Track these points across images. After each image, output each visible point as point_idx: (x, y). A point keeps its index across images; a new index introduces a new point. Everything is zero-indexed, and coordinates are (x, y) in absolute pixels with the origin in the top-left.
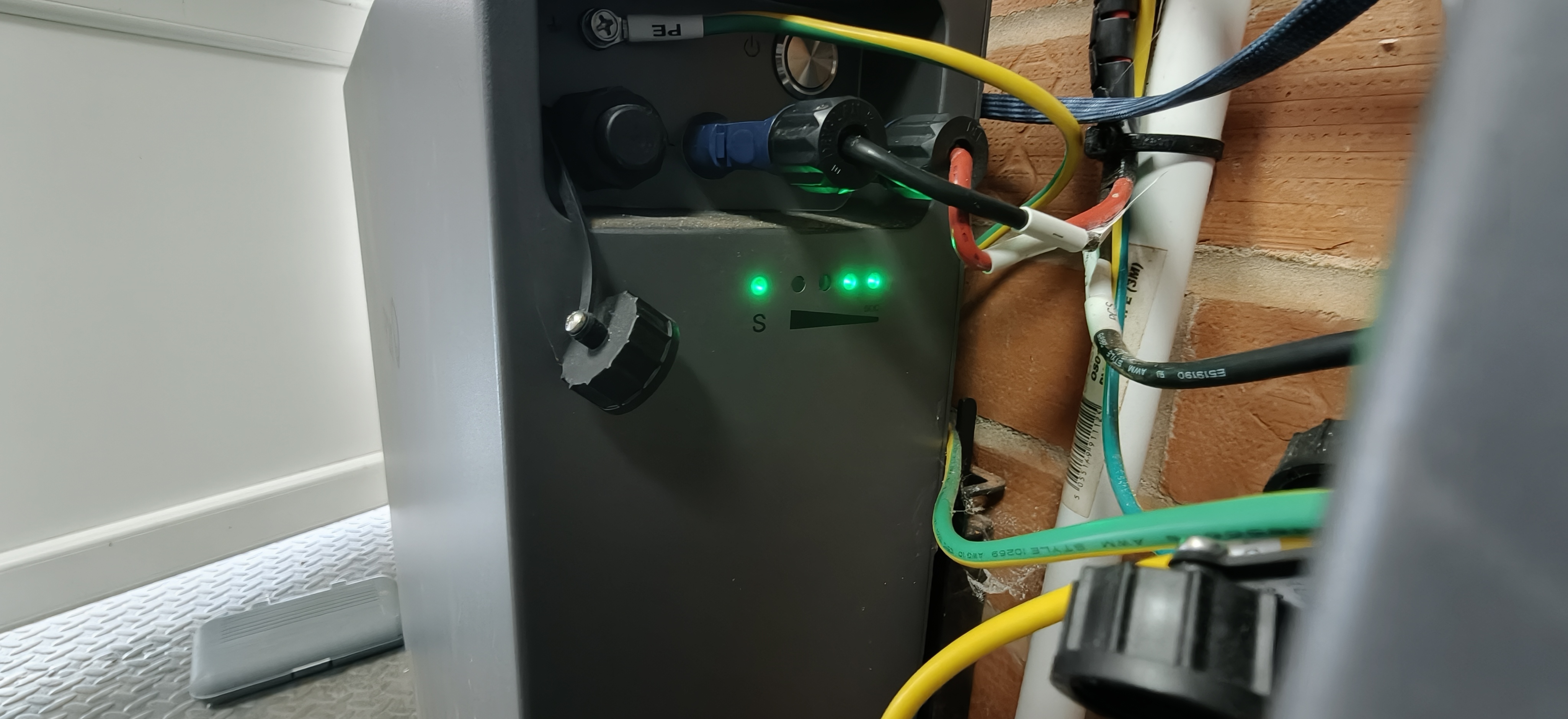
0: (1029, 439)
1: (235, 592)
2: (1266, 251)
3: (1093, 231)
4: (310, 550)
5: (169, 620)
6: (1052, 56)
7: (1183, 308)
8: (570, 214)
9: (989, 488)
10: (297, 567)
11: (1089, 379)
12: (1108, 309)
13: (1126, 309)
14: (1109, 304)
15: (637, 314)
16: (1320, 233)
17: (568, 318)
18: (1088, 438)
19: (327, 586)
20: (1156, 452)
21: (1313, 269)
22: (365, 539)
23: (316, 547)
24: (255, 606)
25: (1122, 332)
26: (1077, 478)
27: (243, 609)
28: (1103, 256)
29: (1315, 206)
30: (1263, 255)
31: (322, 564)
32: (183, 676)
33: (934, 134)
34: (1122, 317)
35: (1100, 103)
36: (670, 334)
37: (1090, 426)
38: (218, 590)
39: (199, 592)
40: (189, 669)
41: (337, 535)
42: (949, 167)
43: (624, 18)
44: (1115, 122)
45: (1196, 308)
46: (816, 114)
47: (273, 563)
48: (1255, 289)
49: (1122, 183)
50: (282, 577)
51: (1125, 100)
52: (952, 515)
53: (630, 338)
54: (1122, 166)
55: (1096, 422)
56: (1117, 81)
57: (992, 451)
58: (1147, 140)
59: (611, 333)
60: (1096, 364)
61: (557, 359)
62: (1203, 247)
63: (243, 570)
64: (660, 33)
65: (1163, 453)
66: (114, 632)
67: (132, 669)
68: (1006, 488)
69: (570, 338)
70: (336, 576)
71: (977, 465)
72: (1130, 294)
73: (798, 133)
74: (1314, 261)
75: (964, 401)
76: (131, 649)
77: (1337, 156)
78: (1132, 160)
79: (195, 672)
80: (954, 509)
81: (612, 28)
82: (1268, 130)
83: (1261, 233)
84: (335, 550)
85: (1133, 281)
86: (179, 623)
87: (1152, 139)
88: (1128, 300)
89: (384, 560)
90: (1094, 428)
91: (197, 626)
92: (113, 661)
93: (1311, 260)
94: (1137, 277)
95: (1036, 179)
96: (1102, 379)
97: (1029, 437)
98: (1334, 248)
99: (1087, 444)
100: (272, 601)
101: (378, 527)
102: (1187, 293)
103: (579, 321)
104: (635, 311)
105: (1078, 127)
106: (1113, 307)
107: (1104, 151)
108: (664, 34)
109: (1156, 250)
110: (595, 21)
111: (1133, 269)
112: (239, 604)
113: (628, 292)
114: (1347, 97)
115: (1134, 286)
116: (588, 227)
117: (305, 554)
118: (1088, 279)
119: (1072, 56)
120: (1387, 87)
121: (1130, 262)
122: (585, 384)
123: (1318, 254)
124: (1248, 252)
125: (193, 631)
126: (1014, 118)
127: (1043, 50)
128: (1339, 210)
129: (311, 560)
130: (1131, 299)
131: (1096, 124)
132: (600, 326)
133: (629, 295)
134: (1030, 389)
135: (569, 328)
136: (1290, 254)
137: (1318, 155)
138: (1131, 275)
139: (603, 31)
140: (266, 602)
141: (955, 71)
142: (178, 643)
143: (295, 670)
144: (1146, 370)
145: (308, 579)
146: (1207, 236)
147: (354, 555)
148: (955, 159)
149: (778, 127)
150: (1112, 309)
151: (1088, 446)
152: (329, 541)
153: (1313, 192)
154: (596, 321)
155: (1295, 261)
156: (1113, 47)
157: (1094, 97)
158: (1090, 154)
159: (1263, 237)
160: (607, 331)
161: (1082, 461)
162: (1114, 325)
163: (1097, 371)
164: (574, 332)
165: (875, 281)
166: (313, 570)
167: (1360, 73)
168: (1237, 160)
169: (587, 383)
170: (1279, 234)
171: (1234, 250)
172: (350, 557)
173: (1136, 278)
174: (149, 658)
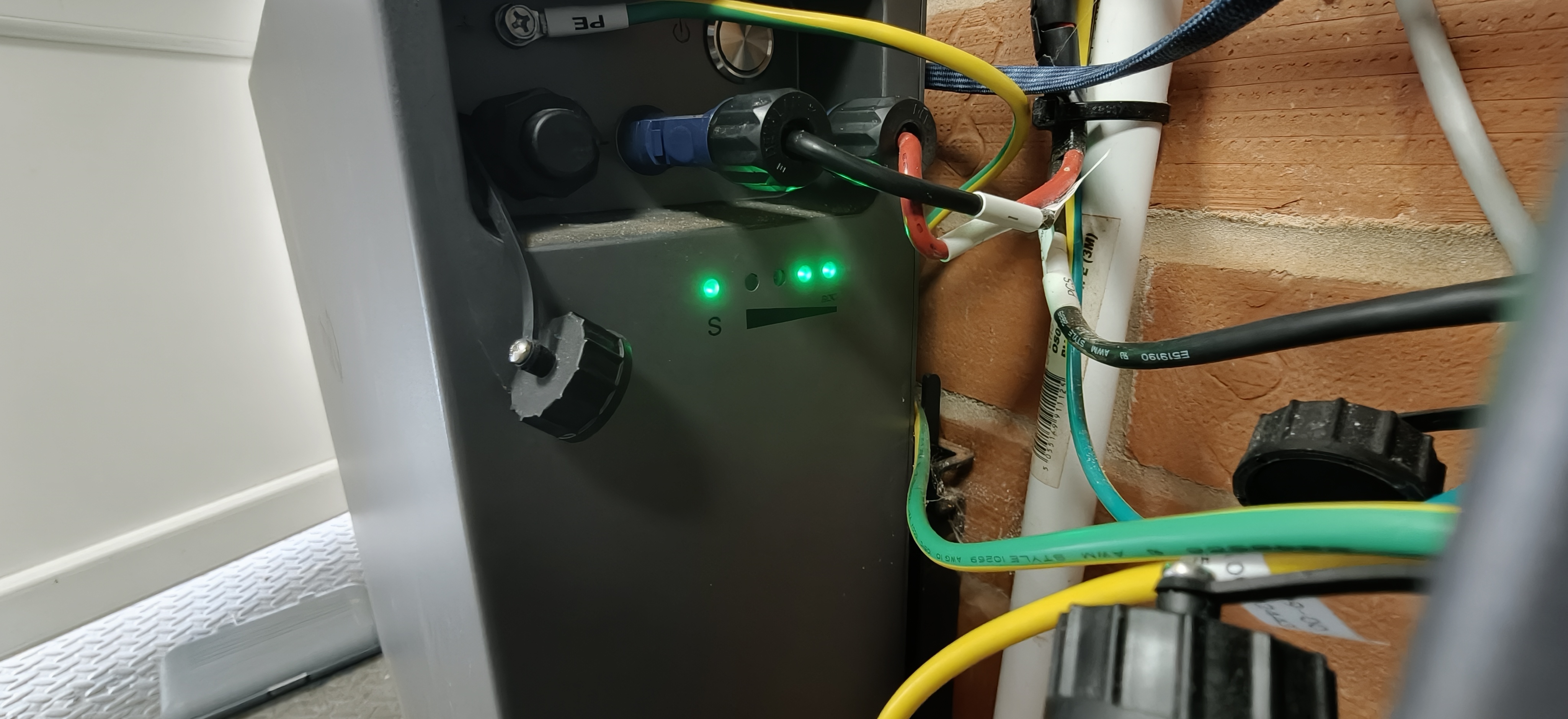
0: (994, 409)
1: (198, 616)
2: (1216, 213)
3: (1047, 208)
4: (273, 565)
5: (131, 651)
6: (993, 20)
7: (1139, 273)
8: (502, 235)
9: (958, 462)
10: (261, 584)
11: (1050, 351)
12: (1066, 284)
13: (1083, 281)
14: (1067, 280)
15: (585, 338)
16: (1271, 193)
17: (512, 348)
18: (1053, 410)
19: (294, 600)
20: (1120, 418)
21: (1264, 228)
22: (330, 548)
23: (279, 561)
24: (221, 628)
25: (1081, 307)
26: (1045, 450)
27: (208, 632)
28: (1057, 229)
29: (1262, 165)
30: (1215, 216)
31: (287, 578)
32: (153, 706)
33: (879, 120)
34: (1079, 290)
35: (1046, 73)
36: (622, 355)
37: (1055, 399)
38: (180, 616)
39: (160, 620)
40: (158, 699)
41: (300, 547)
42: (898, 154)
43: (541, 12)
44: (1064, 93)
45: (1151, 272)
46: (756, 111)
47: (236, 582)
48: (1207, 251)
49: (1072, 154)
50: (246, 595)
51: (1071, 69)
52: (926, 505)
53: (580, 365)
54: (1072, 136)
55: (1060, 394)
56: (1061, 48)
57: (958, 424)
58: (1094, 108)
59: (559, 359)
60: (1057, 336)
61: (505, 387)
62: (1155, 211)
63: (204, 592)
64: (582, 26)
65: (1126, 417)
66: (72, 670)
67: (97, 706)
68: (974, 459)
69: (516, 368)
70: (304, 589)
71: (944, 438)
72: (1086, 265)
73: (739, 131)
74: (1264, 220)
75: (928, 377)
76: (93, 685)
77: (1283, 114)
78: (1081, 130)
79: (165, 702)
80: (927, 499)
81: (529, 24)
82: (1213, 90)
83: (1212, 195)
84: (300, 563)
85: (1087, 252)
86: (141, 654)
87: (1100, 107)
88: (1085, 271)
89: (352, 567)
90: (1059, 400)
91: (162, 654)
92: (75, 698)
93: (1261, 220)
94: (1092, 247)
95: (985, 149)
96: (1063, 351)
97: (994, 407)
98: (1283, 206)
99: (1052, 416)
100: (239, 621)
101: (341, 535)
102: (1141, 258)
103: (525, 350)
104: (583, 335)
105: (1025, 98)
106: (1070, 282)
107: (1053, 122)
108: (586, 27)
109: (1110, 219)
110: (509, 17)
111: (1087, 239)
112: (204, 627)
113: (575, 313)
114: (1290, 53)
115: (1090, 257)
116: (524, 245)
117: (268, 570)
118: (1044, 254)
119: (1013, 18)
120: (1329, 41)
121: (1085, 231)
122: (536, 416)
123: (1268, 214)
124: (1200, 214)
125: (157, 660)
126: (958, 88)
127: (983, 14)
128: (1287, 168)
129: (276, 575)
130: (1087, 270)
131: (1043, 95)
132: (547, 352)
133: (574, 317)
134: (992, 360)
135: (513, 359)
136: (1241, 214)
137: (1263, 113)
138: (1086, 246)
139: (519, 28)
140: (232, 624)
141: (895, 49)
142: (143, 674)
143: (271, 689)
144: (1109, 351)
145: (274, 595)
146: (1159, 200)
147: (320, 565)
148: (902, 147)
149: (717, 124)
150: (1070, 285)
151: (1054, 418)
152: (293, 554)
153: (1260, 151)
154: (542, 347)
155: (1246, 222)
156: (1055, 13)
157: (1039, 66)
158: (1038, 126)
159: (1213, 198)
160: (554, 358)
161: (1048, 433)
162: (1073, 302)
163: (1058, 343)
164: (519, 362)
165: (829, 271)
166: (278, 585)
167: (1300, 27)
168: (1184, 121)
169: (539, 415)
170: (1228, 195)
171: (1185, 213)
172: (316, 568)
173: (1092, 249)
174: (113, 693)
